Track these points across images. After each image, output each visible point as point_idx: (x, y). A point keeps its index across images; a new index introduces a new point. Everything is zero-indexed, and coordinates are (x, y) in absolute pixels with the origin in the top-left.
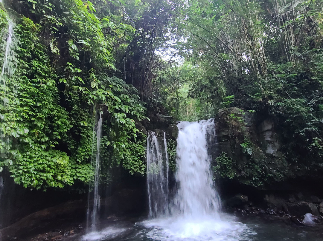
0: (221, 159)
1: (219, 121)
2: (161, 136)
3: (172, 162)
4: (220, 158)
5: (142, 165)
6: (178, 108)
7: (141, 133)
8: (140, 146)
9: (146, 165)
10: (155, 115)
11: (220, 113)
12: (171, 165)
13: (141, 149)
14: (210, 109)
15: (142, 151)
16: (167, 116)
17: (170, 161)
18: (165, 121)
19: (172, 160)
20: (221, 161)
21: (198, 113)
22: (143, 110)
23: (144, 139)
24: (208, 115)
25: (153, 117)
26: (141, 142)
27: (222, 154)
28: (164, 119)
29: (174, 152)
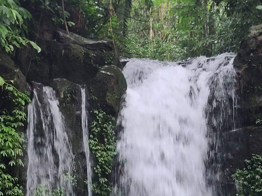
0: (249, 176)
1: (250, 64)
2: (73, 101)
3: (103, 180)
4: (246, 172)
5: (10, 188)
6: (127, 16)
7: (11, 88)
8: (6, 129)
9: (25, 187)
10: (56, 36)
11: (255, 37)
12: (101, 190)
13: (10, 139)
14: (218, 25)
15: (14, 146)
16: (91, 39)
17: (98, 177)
18: (87, 55)
19: (104, 175)
20: (249, 183)
21: (181, 35)
22: (20, 17)
23: (21, 110)
24: (213, 43)
25: (47, 41)
26: (12, 119)
27: (253, 162)
28: (83, 50)
29: (109, 152)
